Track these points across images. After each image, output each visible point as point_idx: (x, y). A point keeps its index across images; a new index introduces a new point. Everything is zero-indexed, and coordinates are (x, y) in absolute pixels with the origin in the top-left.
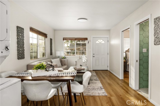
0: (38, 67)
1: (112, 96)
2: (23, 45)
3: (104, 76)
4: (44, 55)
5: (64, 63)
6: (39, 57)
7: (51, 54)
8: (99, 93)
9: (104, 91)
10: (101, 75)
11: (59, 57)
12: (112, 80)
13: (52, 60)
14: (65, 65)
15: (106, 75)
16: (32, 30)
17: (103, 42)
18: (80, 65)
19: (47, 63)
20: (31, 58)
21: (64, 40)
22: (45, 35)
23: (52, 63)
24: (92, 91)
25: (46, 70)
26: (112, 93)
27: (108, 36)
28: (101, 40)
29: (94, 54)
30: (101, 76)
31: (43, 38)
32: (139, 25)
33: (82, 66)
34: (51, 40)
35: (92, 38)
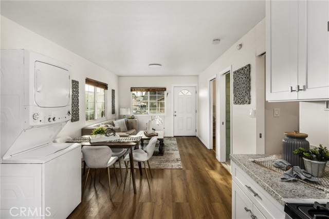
0: (97, 132)
1: (187, 169)
2: (78, 103)
3: (187, 144)
4: (103, 114)
5: (130, 126)
6: (96, 118)
7: (113, 112)
8: (172, 166)
9: (179, 164)
10: (184, 143)
11: (124, 117)
12: (196, 151)
13: (115, 122)
14: (133, 128)
15: (190, 143)
16: (88, 81)
17: (189, 94)
18: (153, 129)
19: (107, 126)
20: (87, 119)
21: (131, 90)
22: (105, 86)
23: (114, 125)
24: (164, 164)
25: (106, 136)
26: (190, 166)
27: (196, 85)
28: (186, 91)
29: (175, 112)
30: (183, 145)
31: (103, 90)
32: (225, 75)
33: (155, 130)
34: (113, 91)
35: (172, 88)
